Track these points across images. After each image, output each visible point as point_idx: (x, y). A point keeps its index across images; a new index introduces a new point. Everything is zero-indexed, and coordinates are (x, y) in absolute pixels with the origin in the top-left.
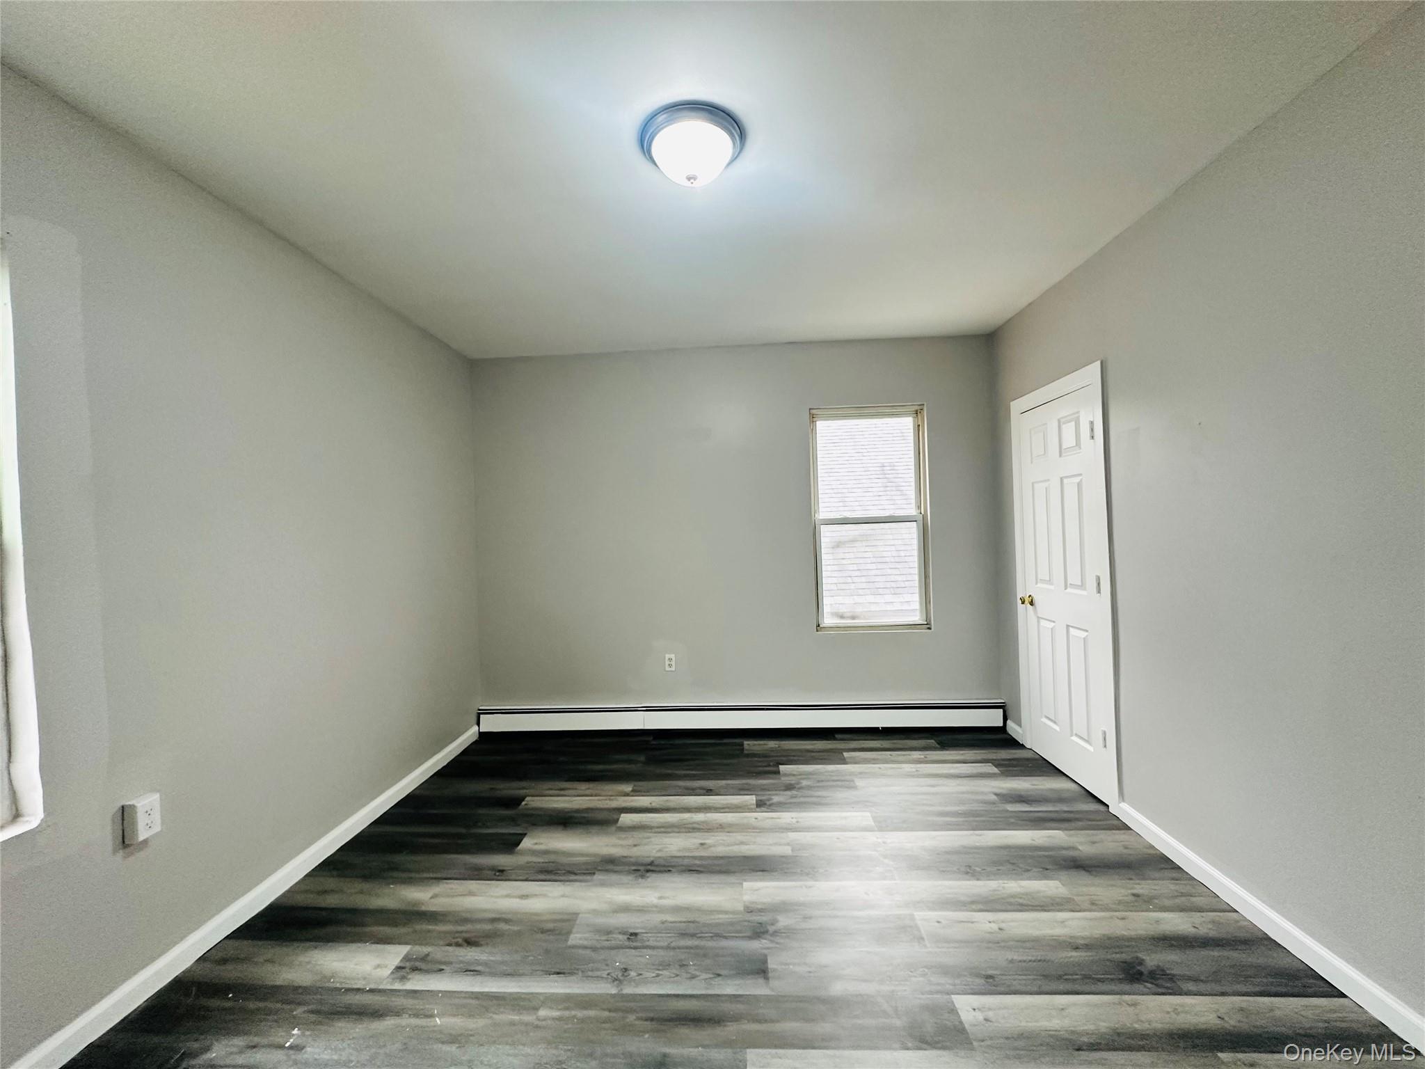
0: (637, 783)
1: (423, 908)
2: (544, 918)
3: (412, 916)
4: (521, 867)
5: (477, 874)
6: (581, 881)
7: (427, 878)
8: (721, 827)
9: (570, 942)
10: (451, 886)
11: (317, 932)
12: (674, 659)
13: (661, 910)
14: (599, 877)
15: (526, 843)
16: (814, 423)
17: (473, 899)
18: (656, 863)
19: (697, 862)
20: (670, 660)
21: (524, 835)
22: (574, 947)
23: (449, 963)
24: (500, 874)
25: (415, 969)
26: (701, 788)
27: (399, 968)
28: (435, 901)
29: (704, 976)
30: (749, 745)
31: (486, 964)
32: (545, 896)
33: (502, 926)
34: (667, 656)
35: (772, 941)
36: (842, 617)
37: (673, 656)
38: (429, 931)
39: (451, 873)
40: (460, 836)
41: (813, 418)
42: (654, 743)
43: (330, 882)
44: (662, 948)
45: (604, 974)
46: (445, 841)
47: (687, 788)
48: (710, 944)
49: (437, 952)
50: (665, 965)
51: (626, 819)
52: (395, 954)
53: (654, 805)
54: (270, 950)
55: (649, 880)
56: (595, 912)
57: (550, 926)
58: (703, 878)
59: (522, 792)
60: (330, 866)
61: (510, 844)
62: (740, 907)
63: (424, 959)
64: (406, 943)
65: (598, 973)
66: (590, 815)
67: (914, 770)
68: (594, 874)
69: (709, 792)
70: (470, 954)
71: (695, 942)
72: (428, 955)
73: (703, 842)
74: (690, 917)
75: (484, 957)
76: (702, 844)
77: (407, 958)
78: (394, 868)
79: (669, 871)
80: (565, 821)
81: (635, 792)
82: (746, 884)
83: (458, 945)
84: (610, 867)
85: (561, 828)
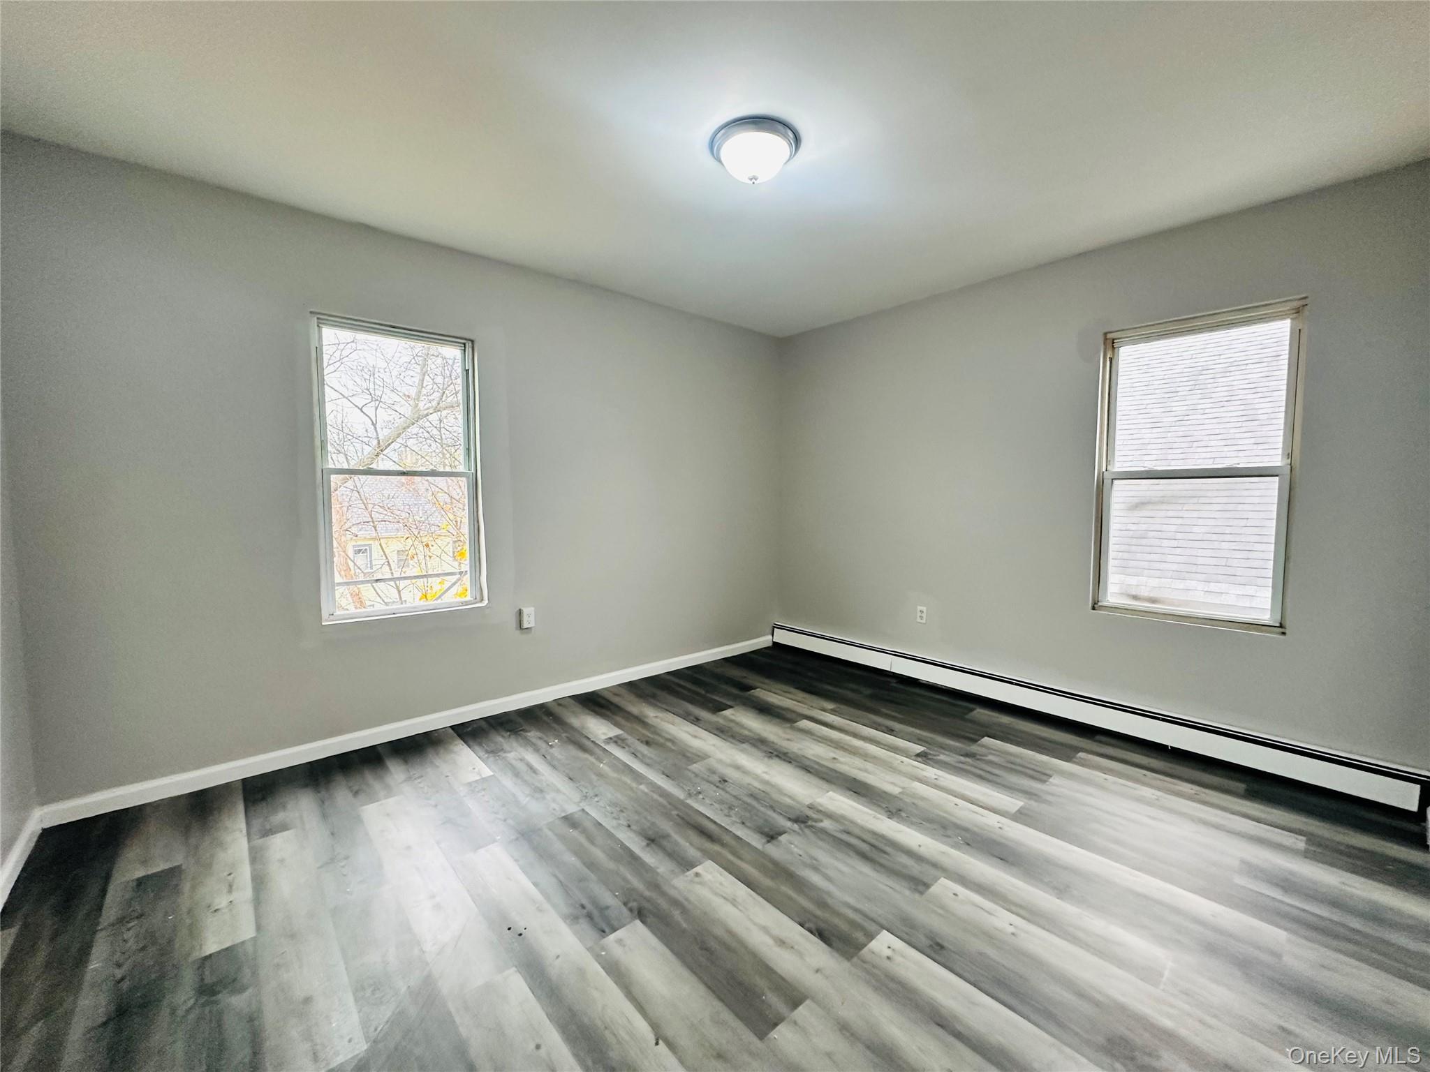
0: (839, 705)
1: (646, 720)
2: (690, 750)
3: (640, 720)
4: (710, 723)
5: (687, 716)
6: (732, 743)
7: (662, 708)
8: (865, 756)
9: (690, 767)
10: (667, 716)
11: (597, 709)
12: (925, 611)
13: (756, 777)
14: (745, 746)
15: (727, 713)
16: (1116, 350)
17: (671, 726)
18: (789, 755)
19: (816, 767)
20: (922, 612)
21: (731, 707)
22: (689, 770)
23: (629, 746)
24: (696, 721)
25: (616, 742)
26: (887, 727)
27: (611, 738)
28: (654, 720)
29: (734, 819)
30: (981, 713)
31: (644, 755)
32: (705, 740)
33: (669, 744)
34: (920, 608)
35: (801, 829)
36: (1135, 598)
37: (924, 609)
38: (638, 730)
39: (675, 710)
40: (698, 694)
41: (1111, 344)
42: (894, 685)
43: (623, 691)
44: (731, 795)
45: (687, 788)
46: (689, 694)
47: (875, 723)
48: (762, 809)
49: (631, 739)
50: (721, 802)
51: (805, 724)
52: (614, 732)
53: (835, 723)
54: (578, 708)
55: (773, 761)
56: (720, 761)
57: (689, 755)
58: (807, 777)
59: (758, 684)
60: (631, 686)
61: (718, 708)
62: (808, 802)
63: (623, 740)
64: (623, 730)
65: (684, 786)
66: (784, 712)
67: (1154, 797)
68: (744, 743)
69: (890, 731)
70: (644, 749)
71: (754, 803)
72: (626, 739)
73: (836, 757)
74: (767, 789)
75: (646, 752)
76: (834, 758)
77: (617, 737)
78: (654, 696)
79: (790, 762)
80: (765, 710)
81: (833, 712)
82: (831, 793)
83: (642, 742)
84: (759, 744)
85: (757, 711)
